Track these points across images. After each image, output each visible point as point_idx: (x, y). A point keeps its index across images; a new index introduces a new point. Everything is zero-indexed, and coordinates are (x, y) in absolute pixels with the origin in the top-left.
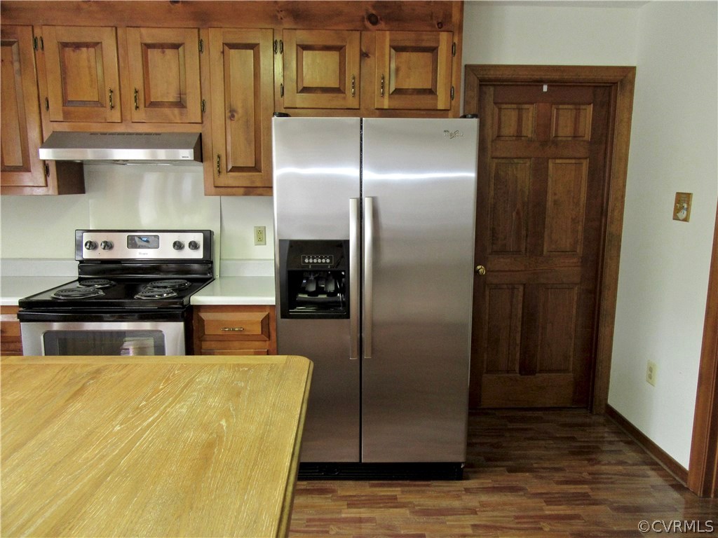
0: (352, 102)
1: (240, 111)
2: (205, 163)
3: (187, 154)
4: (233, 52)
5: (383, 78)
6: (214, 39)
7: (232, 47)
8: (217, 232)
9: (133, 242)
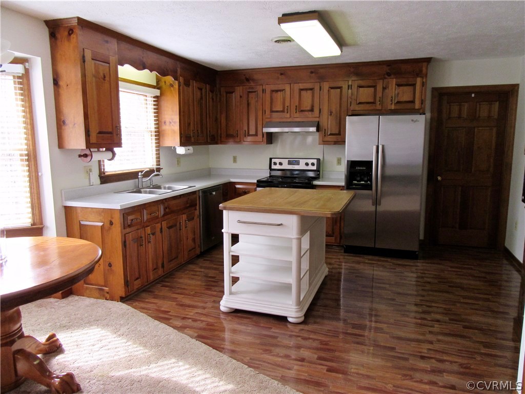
0: (379, 107)
1: (334, 112)
2: (320, 132)
3: (313, 129)
4: (332, 90)
5: (392, 97)
6: (326, 86)
7: (332, 88)
8: (321, 159)
9: (290, 163)
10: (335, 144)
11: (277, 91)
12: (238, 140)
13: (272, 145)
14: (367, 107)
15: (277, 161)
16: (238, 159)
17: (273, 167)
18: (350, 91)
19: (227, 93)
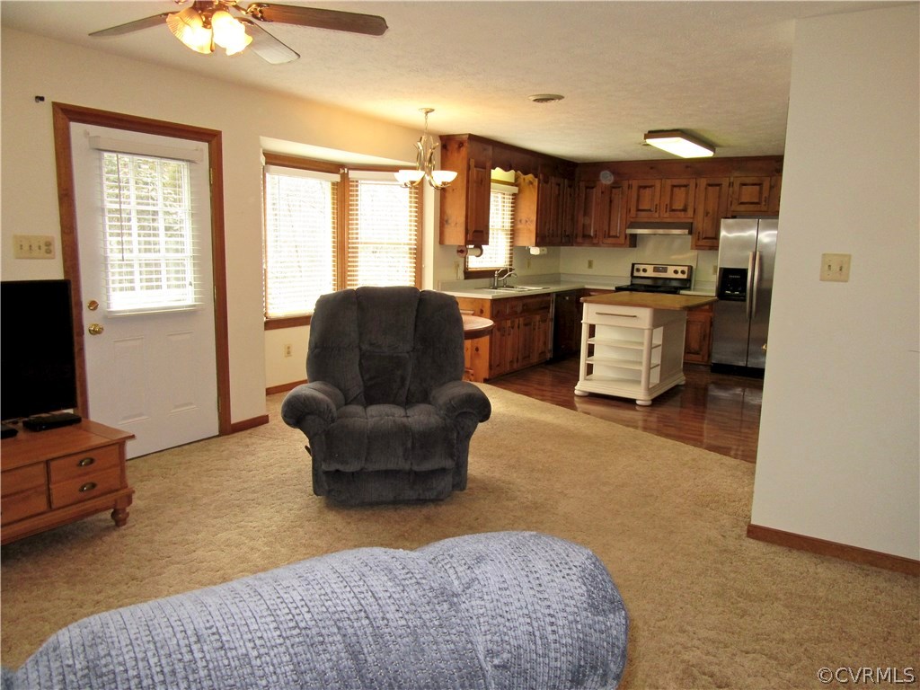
0: (763, 208)
1: (710, 213)
2: (692, 235)
3: (684, 232)
4: (710, 188)
6: (703, 182)
7: (710, 185)
8: (694, 267)
9: (656, 270)
10: (710, 249)
11: (645, 187)
12: (595, 241)
13: (636, 249)
14: (751, 207)
15: (641, 267)
16: (595, 264)
17: (636, 274)
18: (731, 189)
19: (587, 188)
